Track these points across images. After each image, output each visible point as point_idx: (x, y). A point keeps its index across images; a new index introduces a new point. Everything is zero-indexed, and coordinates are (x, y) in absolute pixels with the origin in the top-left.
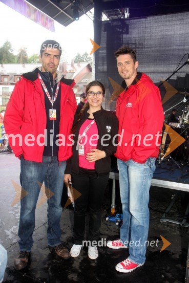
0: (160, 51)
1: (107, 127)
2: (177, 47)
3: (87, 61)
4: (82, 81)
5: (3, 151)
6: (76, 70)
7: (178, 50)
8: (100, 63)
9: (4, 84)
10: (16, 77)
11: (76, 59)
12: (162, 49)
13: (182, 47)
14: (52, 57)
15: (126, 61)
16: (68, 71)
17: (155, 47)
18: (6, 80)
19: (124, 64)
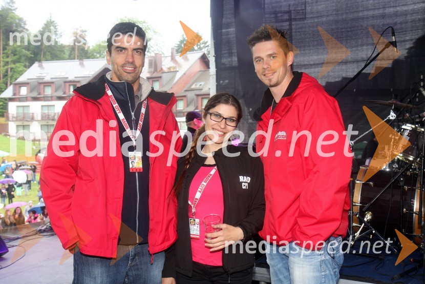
0: (337, 22)
1: (241, 178)
2: (371, 13)
3: (200, 49)
4: (193, 87)
5: (40, 231)
6: (180, 66)
7: (373, 17)
8: (225, 51)
9: (45, 98)
10: (67, 84)
11: (179, 46)
12: (340, 18)
13: (381, 11)
14: (130, 52)
15: (270, 52)
16: (165, 69)
17: (328, 16)
18: (48, 91)
19: (265, 59)
